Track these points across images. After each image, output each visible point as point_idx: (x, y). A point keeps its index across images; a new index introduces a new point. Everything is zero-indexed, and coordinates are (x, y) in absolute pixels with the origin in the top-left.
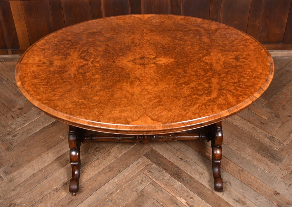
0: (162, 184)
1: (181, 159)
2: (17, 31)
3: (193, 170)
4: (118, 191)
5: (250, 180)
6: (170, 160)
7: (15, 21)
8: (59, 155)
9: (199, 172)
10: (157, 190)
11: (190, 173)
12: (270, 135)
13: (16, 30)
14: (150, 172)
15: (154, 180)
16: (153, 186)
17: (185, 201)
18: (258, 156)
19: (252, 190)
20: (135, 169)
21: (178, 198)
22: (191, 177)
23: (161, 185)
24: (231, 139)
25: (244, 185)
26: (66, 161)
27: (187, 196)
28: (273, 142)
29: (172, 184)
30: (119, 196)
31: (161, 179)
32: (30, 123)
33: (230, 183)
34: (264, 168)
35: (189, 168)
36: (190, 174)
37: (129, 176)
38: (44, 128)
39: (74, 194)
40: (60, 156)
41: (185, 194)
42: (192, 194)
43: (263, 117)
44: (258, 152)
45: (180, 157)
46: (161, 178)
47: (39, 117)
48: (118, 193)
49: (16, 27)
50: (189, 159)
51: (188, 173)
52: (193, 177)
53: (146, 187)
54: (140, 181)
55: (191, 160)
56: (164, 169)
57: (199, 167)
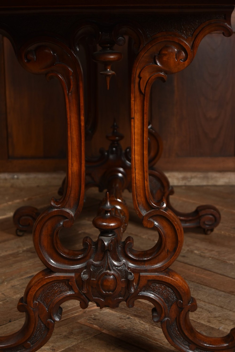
3: (215, 317)
9: (232, 321)
11: (209, 322)
14: (94, 319)
15: (104, 331)
16: (102, 342)
22: (213, 328)
35: (206, 315)
36: (208, 324)
50: (204, 302)
51: (202, 322)
52: (217, 328)
53: (81, 342)
54: (64, 334)
55: (209, 303)
56: (136, 316)
57: (231, 313)
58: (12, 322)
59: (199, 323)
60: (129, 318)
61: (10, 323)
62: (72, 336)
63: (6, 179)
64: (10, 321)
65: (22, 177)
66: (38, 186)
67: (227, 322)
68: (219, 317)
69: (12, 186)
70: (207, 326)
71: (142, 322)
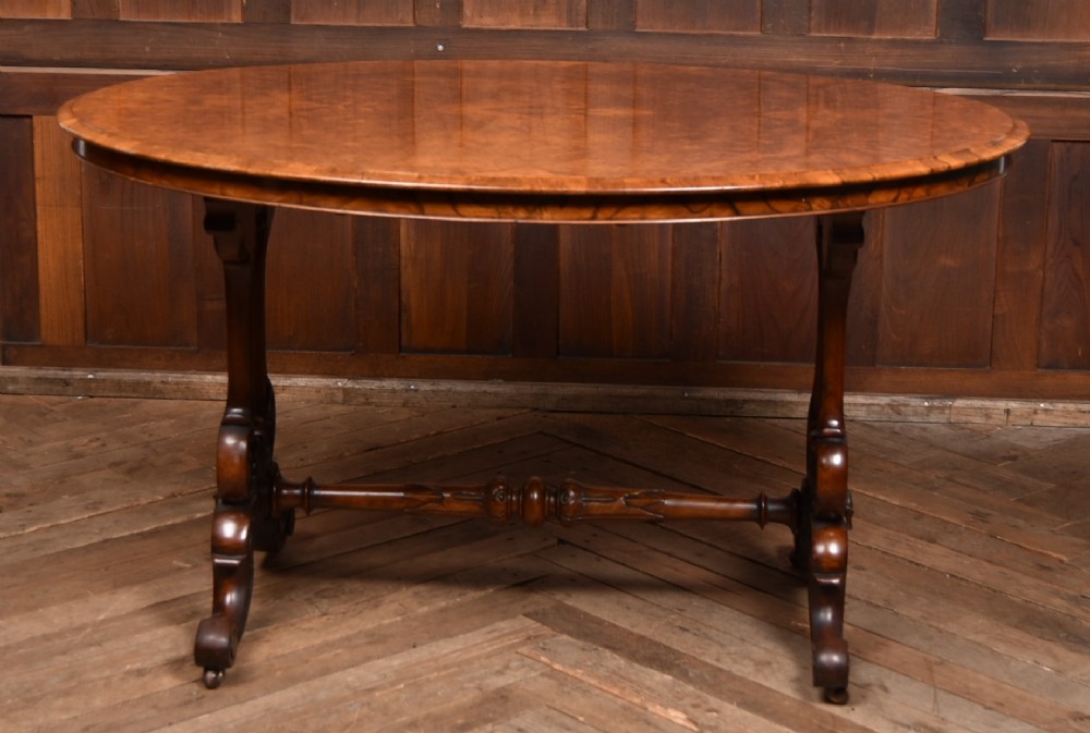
0: (589, 676)
1: (681, 628)
2: (40, 253)
3: (729, 654)
4: (402, 686)
5: (972, 685)
6: (635, 630)
7: (39, 208)
8: (159, 599)
9: (753, 660)
10: (566, 689)
11: (718, 660)
12: (1071, 592)
13: (40, 247)
15: (557, 666)
16: (552, 682)
17: (684, 716)
18: (1015, 634)
19: (980, 708)
20: (483, 643)
21: (659, 710)
22: (720, 670)
23: (585, 678)
24: (902, 594)
25: (941, 695)
26: (189, 613)
27: (695, 706)
28: (1086, 608)
29: (634, 677)
30: (403, 696)
31: (587, 666)
32: (48, 525)
33: (885, 689)
34: (1035, 662)
35: (715, 649)
36: (715, 663)
37: (453, 655)
38: (106, 541)
39: (211, 675)
40: (165, 602)
41: (687, 701)
42: (714, 701)
43: (1050, 553)
44: (1016, 627)
45: (679, 623)
46: (590, 663)
47: (92, 514)
48: (399, 690)
49: (39, 235)
50: (718, 630)
51: (708, 660)
52: (728, 669)
53: (521, 681)
54: (497, 668)
55: (725, 633)
56: (607, 647)
57: (755, 649)
58: (418, 648)
59: (701, 661)
60: (596, 649)
61: (414, 650)
62: (508, 672)
63: (394, 391)
64: (414, 647)
65: (425, 386)
66: (454, 407)
67: (746, 662)
68: (735, 653)
69: (404, 405)
70: (712, 666)
71: (615, 655)
